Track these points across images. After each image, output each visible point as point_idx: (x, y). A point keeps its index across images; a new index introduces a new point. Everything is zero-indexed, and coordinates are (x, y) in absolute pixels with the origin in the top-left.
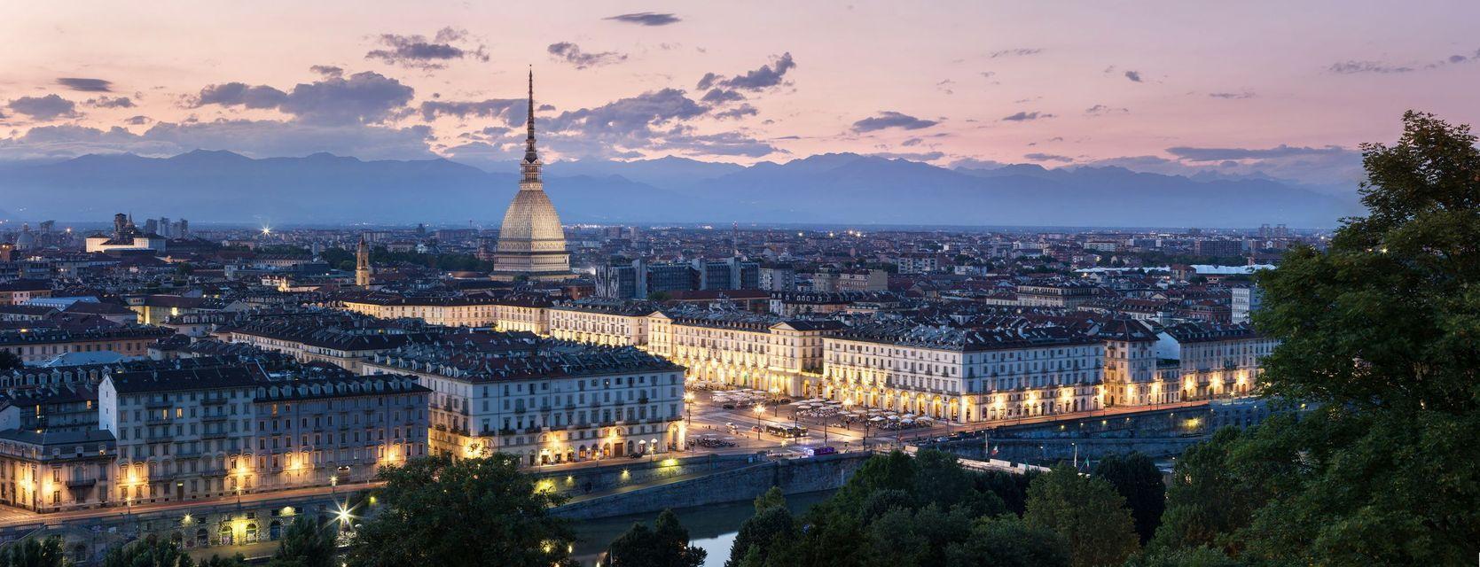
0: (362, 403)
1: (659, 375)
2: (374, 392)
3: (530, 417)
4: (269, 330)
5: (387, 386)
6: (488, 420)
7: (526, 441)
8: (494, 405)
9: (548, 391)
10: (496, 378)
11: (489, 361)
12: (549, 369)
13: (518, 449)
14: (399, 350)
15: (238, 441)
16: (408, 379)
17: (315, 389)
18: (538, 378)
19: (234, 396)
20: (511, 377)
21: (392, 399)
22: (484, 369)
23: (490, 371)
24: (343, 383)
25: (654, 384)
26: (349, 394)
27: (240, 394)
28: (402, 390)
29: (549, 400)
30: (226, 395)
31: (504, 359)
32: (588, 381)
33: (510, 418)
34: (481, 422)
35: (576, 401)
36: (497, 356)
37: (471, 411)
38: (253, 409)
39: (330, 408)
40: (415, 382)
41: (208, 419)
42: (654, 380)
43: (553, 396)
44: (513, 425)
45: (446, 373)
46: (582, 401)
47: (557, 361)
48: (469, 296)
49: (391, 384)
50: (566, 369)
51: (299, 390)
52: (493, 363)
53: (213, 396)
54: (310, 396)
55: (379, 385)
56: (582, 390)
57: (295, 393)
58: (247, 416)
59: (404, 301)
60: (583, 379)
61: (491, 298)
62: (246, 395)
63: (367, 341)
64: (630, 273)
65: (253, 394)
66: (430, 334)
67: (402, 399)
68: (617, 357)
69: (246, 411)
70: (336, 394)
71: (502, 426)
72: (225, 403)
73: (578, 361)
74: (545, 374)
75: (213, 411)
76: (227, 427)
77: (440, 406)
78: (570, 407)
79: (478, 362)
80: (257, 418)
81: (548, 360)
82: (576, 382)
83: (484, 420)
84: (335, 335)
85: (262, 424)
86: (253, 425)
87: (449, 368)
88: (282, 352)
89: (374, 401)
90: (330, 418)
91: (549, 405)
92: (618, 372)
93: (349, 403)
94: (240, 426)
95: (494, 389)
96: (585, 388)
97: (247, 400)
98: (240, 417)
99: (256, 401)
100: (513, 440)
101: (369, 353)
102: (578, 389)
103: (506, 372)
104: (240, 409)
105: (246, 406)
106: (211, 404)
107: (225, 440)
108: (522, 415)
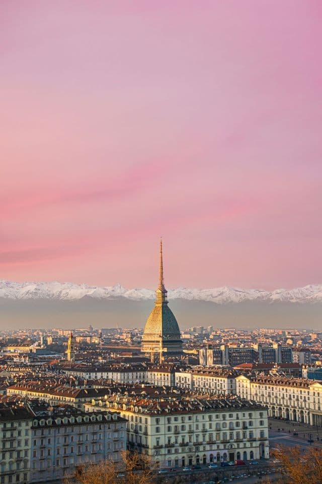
0: (90, 428)
1: (253, 412)
2: (97, 422)
3: (182, 436)
4: (29, 387)
5: (104, 418)
6: (159, 438)
7: (180, 451)
8: (163, 429)
9: (192, 421)
10: (163, 413)
11: (159, 403)
12: (191, 408)
13: (175, 455)
14: (106, 397)
15: (21, 452)
16: (115, 414)
17: (65, 420)
18: (186, 414)
19: (20, 425)
20: (171, 413)
21: (107, 425)
22: (156, 408)
23: (160, 409)
24: (81, 417)
25: (251, 418)
26: (83, 423)
27: (24, 424)
28: (112, 421)
29: (192, 426)
30: (16, 425)
31: (167, 402)
32: (214, 415)
33: (171, 437)
34: (155, 439)
35: (207, 427)
36: (162, 400)
37: (149, 433)
38: (30, 432)
39: (73, 431)
40: (119, 415)
41: (6, 439)
42: (250, 415)
43: (195, 424)
44: (173, 441)
45: (134, 411)
46: (210, 427)
47: (196, 403)
48: (133, 366)
49: (106, 417)
50: (201, 408)
51: (56, 421)
52: (161, 405)
53: (9, 426)
54: (62, 425)
55: (99, 417)
56: (210, 420)
57: (54, 422)
58: (27, 437)
59: (96, 369)
60: (211, 414)
61: (145, 368)
62: (27, 425)
63: (86, 392)
64: (219, 353)
65: (30, 424)
66: (121, 388)
67: (112, 426)
68: (229, 401)
69: (27, 434)
70: (76, 423)
71: (167, 442)
72: (15, 429)
73: (208, 403)
74: (191, 411)
75: (8, 435)
76: (15, 444)
77: (131, 430)
78: (204, 431)
79: (152, 404)
80: (32, 438)
81: (191, 403)
82: (207, 416)
83: (157, 438)
84: (68, 389)
85: (35, 441)
86: (30, 442)
87: (136, 408)
88: (40, 399)
89: (96, 427)
90: (72, 438)
91: (192, 429)
92: (230, 411)
93: (83, 429)
94: (23, 443)
95: (163, 420)
96: (212, 420)
97: (27, 428)
98: (23, 438)
99: (32, 428)
100: (173, 450)
101: (88, 399)
102: (208, 420)
103: (169, 410)
104: (23, 433)
105: (27, 430)
106: (7, 430)
107: (14, 452)
108: (177, 435)
